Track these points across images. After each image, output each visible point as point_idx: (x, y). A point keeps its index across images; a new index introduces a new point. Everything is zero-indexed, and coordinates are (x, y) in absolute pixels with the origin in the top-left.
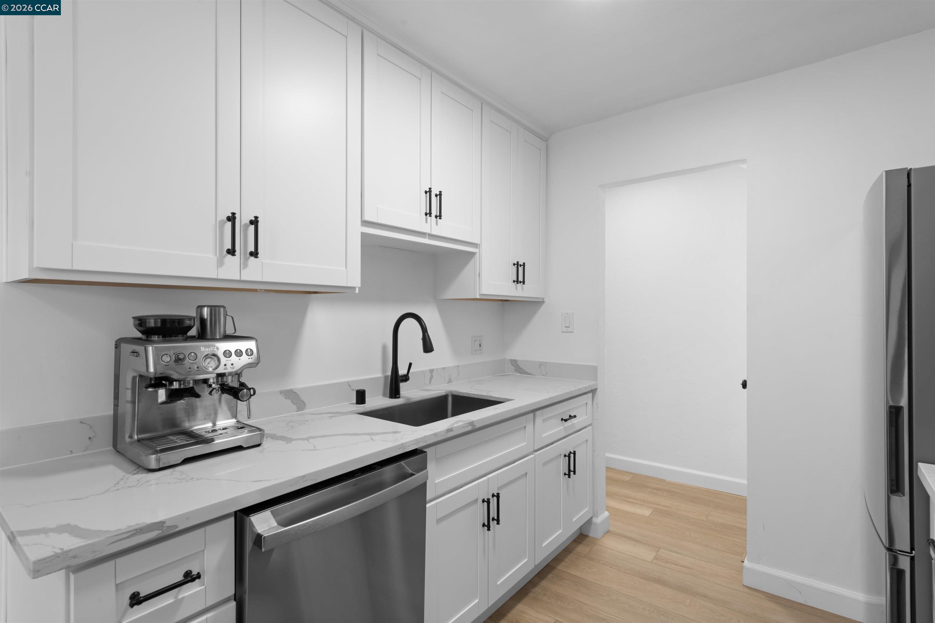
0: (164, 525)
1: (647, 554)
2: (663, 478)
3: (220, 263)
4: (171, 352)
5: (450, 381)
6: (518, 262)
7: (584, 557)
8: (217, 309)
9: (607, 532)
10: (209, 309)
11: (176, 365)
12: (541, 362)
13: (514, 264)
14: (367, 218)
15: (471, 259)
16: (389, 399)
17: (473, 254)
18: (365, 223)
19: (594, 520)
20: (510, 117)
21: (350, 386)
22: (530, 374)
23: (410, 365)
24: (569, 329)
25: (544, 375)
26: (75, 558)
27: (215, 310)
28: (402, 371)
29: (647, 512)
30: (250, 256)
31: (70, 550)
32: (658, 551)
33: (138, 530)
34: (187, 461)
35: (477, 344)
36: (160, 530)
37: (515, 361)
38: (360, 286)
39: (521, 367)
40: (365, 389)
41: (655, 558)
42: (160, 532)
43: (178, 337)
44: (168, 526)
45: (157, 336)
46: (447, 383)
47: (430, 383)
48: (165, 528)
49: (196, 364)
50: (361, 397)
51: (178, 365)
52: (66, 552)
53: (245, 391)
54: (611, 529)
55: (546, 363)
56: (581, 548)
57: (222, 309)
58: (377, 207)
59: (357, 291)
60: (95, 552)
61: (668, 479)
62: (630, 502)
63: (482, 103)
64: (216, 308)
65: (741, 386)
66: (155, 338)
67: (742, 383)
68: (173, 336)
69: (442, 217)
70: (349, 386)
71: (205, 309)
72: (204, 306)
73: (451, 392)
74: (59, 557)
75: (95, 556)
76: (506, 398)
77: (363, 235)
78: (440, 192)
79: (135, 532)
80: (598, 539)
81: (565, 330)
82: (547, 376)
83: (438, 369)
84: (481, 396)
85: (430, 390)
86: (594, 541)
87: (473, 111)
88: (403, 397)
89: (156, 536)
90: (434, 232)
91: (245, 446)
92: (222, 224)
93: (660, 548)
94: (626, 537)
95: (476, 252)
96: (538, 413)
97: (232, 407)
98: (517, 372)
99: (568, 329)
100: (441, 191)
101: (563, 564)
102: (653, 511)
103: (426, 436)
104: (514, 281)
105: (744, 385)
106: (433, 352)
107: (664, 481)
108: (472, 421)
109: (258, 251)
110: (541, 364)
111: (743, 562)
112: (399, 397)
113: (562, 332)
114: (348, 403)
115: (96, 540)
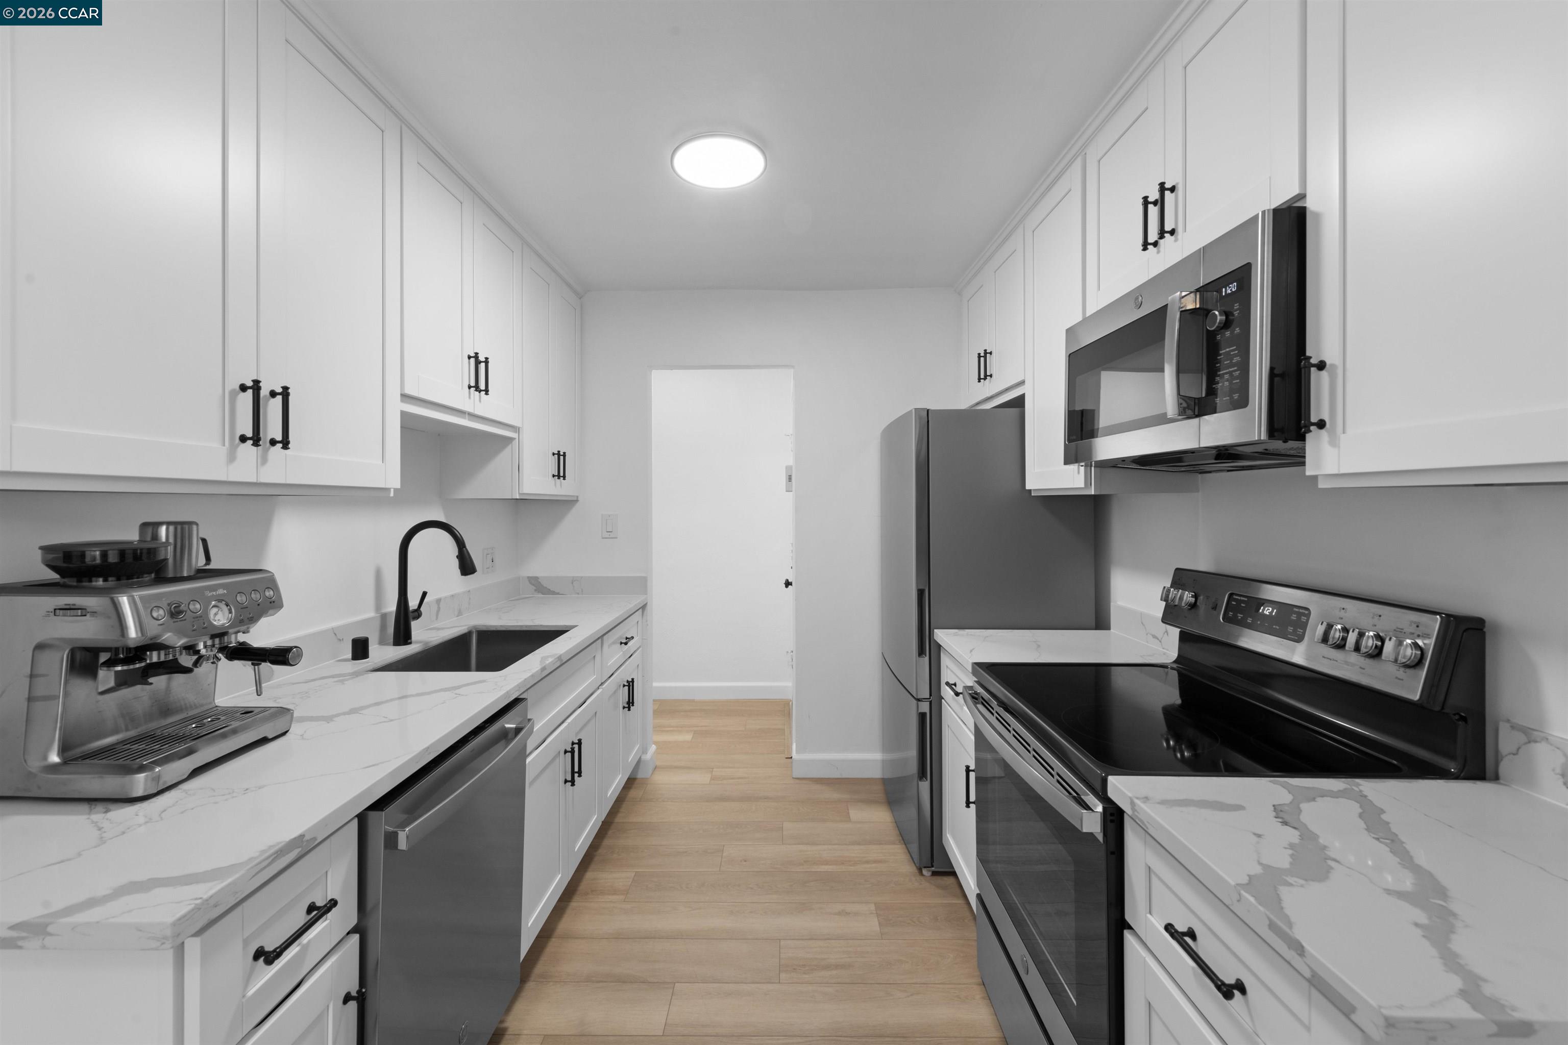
0: (304, 840)
1: (701, 778)
2: (691, 698)
3: (232, 457)
4: (164, 604)
5: (460, 613)
6: (559, 452)
7: (640, 801)
8: (186, 527)
9: (655, 768)
10: (172, 528)
11: (174, 622)
12: (573, 577)
13: (554, 454)
14: (408, 391)
15: (508, 445)
16: (392, 646)
17: (510, 440)
18: (405, 397)
19: (644, 757)
20: (548, 264)
21: (336, 634)
22: (558, 594)
23: (424, 594)
24: (612, 535)
25: (578, 594)
26: (216, 906)
27: (182, 529)
28: (413, 603)
29: (688, 737)
30: (271, 446)
31: (211, 897)
32: (712, 771)
33: (279, 853)
34: (197, 772)
35: (489, 557)
36: (299, 847)
37: (536, 578)
38: (398, 486)
39: (545, 586)
40: (367, 636)
41: (712, 779)
42: (300, 849)
43: (142, 578)
44: (308, 840)
45: (101, 579)
46: (457, 617)
47: (437, 618)
48: (305, 843)
49: (201, 618)
50: (360, 649)
51: (177, 621)
52: (207, 900)
53: (296, 651)
54: (658, 763)
55: (582, 577)
56: (632, 793)
57: (195, 527)
58: (418, 376)
59: (392, 494)
60: (237, 893)
61: (698, 697)
62: (668, 731)
63: (522, 244)
64: (184, 526)
65: (784, 585)
66: (99, 582)
67: (784, 582)
68: (135, 577)
69: (489, 393)
70: (334, 635)
71: (163, 529)
72: (160, 524)
73: (474, 627)
74: (200, 909)
75: (237, 898)
76: (565, 625)
77: (404, 414)
78: (487, 359)
79: (276, 855)
80: (647, 778)
81: (607, 535)
82: (582, 594)
83: (446, 598)
84: (526, 626)
85: (443, 629)
86: (645, 781)
87: (513, 252)
88: (417, 642)
89: (297, 856)
90: (478, 412)
91: (270, 737)
92: (233, 396)
93: (713, 768)
94: (676, 767)
95: (514, 437)
96: (605, 637)
97: (209, 685)
98: (539, 592)
99: (610, 534)
100: (488, 357)
101: (620, 815)
102: (694, 734)
103: (525, 679)
104: (554, 476)
105: (788, 584)
106: (475, 574)
107: (693, 701)
108: (559, 655)
109: (288, 439)
110: (573, 580)
111: (791, 758)
112: (410, 643)
113: (603, 538)
114: (334, 660)
115: (237, 876)
